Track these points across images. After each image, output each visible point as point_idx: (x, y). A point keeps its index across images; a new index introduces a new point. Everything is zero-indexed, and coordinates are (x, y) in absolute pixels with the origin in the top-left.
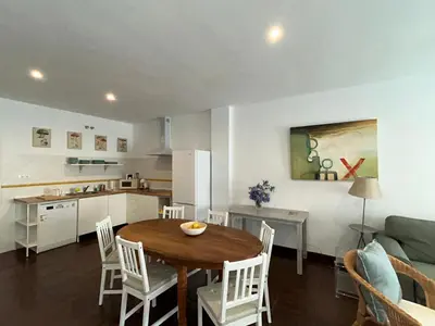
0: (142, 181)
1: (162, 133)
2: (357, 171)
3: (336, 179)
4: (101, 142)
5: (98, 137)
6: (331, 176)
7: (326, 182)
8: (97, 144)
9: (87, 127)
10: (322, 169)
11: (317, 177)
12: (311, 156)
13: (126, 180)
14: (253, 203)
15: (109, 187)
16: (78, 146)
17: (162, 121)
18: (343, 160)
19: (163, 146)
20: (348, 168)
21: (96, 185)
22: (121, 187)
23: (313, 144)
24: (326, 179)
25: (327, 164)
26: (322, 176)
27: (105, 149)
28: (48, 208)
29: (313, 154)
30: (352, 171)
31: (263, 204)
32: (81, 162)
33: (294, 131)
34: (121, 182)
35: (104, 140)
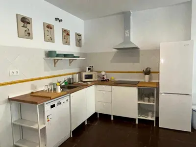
0: (103, 73)
4: (66, 36)
5: (65, 31)
8: (64, 38)
9: (56, 19)
16: (52, 39)
22: (84, 80)
27: (69, 44)
34: (84, 74)
35: (68, 34)
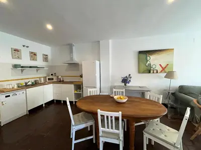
0: (60, 77)
1: (71, 52)
2: (165, 69)
3: (157, 72)
4: (33, 55)
5: (32, 53)
6: (155, 71)
7: (153, 74)
8: (31, 57)
9: (24, 46)
10: (152, 69)
11: (150, 72)
12: (147, 63)
13: (50, 77)
14: (123, 84)
15: (40, 81)
16: (19, 58)
17: (70, 46)
18: (160, 65)
19: (72, 59)
20: (162, 68)
21: (33, 80)
22: (48, 81)
23: (148, 58)
24: (153, 73)
25: (154, 67)
26: (152, 71)
27: (36, 60)
28: (6, 97)
29: (148, 62)
30: (163, 69)
31: (127, 84)
32: (22, 67)
33: (140, 52)
34: (47, 78)
35: (35, 55)
